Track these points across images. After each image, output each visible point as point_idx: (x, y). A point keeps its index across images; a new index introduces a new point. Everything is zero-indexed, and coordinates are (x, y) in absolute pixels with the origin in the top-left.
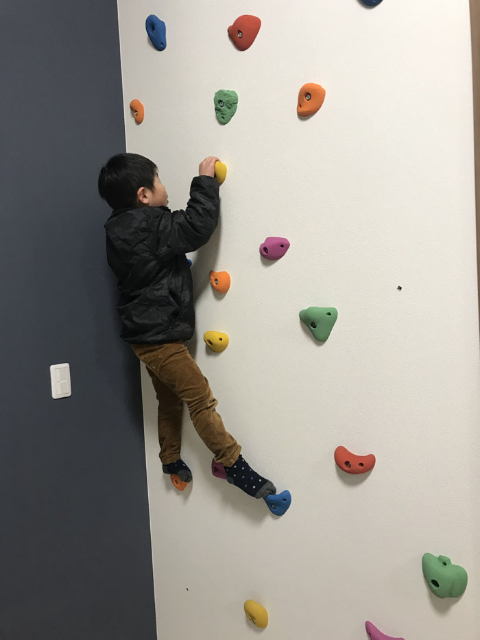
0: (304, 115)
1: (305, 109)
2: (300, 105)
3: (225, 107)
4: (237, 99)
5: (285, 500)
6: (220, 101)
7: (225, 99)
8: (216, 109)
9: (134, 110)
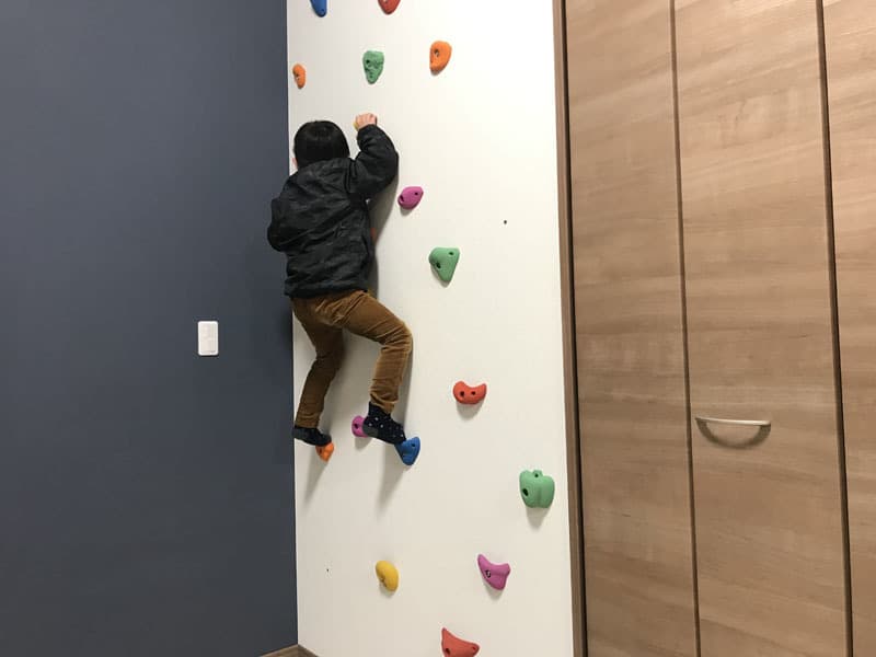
0: (436, 70)
1: (435, 65)
2: (431, 62)
3: (373, 66)
4: (383, 59)
5: (414, 445)
6: (368, 62)
7: (371, 60)
8: (366, 70)
9: (296, 75)
